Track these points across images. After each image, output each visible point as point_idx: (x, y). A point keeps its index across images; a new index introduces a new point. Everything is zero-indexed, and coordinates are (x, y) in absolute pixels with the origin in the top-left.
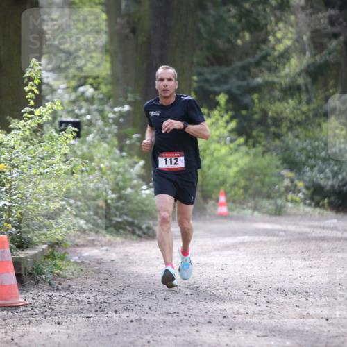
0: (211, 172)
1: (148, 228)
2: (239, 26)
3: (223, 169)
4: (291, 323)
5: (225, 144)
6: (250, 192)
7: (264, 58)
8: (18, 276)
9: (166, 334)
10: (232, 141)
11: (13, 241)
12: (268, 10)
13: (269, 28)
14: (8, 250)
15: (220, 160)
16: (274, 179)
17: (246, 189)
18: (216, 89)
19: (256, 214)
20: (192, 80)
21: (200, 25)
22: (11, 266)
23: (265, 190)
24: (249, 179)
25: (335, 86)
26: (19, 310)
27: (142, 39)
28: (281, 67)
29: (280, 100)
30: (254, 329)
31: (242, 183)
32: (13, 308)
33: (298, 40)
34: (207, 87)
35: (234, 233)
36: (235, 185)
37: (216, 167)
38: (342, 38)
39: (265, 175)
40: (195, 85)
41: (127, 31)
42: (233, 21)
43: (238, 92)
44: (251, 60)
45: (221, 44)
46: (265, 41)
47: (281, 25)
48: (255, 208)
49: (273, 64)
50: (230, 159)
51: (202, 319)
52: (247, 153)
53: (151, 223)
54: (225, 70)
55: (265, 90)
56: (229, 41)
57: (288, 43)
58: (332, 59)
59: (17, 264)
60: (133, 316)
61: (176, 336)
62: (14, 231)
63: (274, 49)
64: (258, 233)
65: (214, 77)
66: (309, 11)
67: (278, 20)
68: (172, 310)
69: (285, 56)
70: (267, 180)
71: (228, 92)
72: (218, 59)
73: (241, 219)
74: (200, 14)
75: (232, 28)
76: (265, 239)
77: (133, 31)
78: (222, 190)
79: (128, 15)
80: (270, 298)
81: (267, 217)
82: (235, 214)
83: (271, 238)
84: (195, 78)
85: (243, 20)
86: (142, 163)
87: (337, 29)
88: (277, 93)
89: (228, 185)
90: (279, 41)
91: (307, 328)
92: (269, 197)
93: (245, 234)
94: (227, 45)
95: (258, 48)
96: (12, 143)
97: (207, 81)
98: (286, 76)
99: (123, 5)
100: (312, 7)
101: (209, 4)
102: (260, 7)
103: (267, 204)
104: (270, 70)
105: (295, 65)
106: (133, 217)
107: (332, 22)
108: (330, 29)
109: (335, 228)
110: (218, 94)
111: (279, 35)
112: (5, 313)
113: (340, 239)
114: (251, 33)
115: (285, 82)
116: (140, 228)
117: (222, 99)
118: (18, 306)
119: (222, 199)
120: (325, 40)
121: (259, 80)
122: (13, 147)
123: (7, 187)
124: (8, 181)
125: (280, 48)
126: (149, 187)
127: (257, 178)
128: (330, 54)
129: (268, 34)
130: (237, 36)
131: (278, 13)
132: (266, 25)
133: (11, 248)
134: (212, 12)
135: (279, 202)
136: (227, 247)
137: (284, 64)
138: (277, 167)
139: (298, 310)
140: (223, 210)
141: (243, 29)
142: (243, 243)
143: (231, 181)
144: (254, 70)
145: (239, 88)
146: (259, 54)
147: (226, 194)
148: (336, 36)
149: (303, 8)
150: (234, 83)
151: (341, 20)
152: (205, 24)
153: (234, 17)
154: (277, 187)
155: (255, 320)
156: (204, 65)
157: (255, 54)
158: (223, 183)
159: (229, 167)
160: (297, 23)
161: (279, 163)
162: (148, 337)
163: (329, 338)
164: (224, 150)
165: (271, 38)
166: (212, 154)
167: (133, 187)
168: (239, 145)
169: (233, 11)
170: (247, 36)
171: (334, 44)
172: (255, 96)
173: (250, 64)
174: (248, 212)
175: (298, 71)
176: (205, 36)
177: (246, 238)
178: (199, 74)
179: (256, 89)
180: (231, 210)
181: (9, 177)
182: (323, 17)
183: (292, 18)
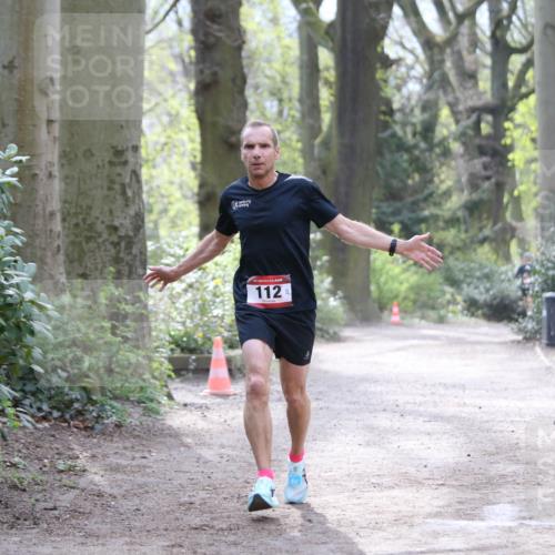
0: (386, 287)
1: (335, 333)
2: (410, 170)
3: (396, 285)
4: (450, 410)
5: (398, 265)
6: (419, 304)
7: (431, 195)
8: (230, 371)
9: (349, 419)
10: (404, 262)
11: (225, 342)
12: (434, 156)
13: (435, 170)
14: (221, 350)
15: (394, 278)
16: (438, 294)
17: (415, 302)
18: (391, 219)
19: (423, 322)
20: (370, 213)
21: (379, 168)
22: (224, 362)
23: (431, 302)
24: (417, 294)
25: (488, 218)
26: (231, 398)
27: (331, 179)
28: (443, 202)
29: (443, 229)
30: (421, 415)
31: (412, 296)
32: (225, 396)
33: (459, 181)
34: (384, 218)
35: (405, 338)
36: (405, 298)
37: (390, 283)
38: (493, 180)
39: (431, 290)
40: (374, 216)
41: (319, 172)
42: (405, 165)
43: (409, 223)
44: (420, 196)
45: (395, 183)
46: (431, 181)
47: (444, 169)
48: (423, 317)
49: (437, 200)
50: (403, 277)
51: (377, 408)
52: (416, 273)
53: (336, 329)
54: (398, 204)
55: (431, 221)
56: (402, 181)
57: (449, 183)
58: (485, 196)
59: (229, 361)
60: (322, 404)
61: (357, 420)
62: (226, 334)
63: (438, 188)
64: (424, 337)
65: (390, 210)
66: (467, 157)
67: (442, 165)
68: (355, 399)
69: (447, 194)
70: (432, 295)
71: (402, 223)
72: (393, 195)
73: (410, 326)
74: (379, 159)
75: (405, 170)
76: (431, 342)
77: (324, 172)
78: (395, 302)
79: (320, 160)
80: (433, 390)
81: (432, 325)
82: (405, 322)
83: (437, 342)
84: (374, 211)
85: (413, 165)
86: (329, 279)
87: (489, 173)
88: (441, 224)
89: (400, 299)
90: (442, 182)
91: (463, 415)
92: (433, 308)
93: (414, 338)
94: (400, 185)
95: (425, 187)
96: (225, 263)
97: (384, 213)
98: (449, 209)
99: (316, 151)
100: (469, 154)
101: (385, 151)
102: (427, 154)
103: (432, 314)
104: (435, 204)
105: (455, 202)
106: (323, 324)
107: (485, 167)
108: (484, 173)
109: (486, 334)
110: (392, 224)
111: (443, 177)
112: (219, 400)
113: (490, 343)
114: (420, 174)
115: (447, 215)
116: (328, 333)
117: (396, 228)
118: (228, 396)
119: (396, 310)
120: (480, 182)
121: (426, 213)
122: (226, 266)
123: (221, 298)
124: (222, 294)
125: (444, 187)
126: (335, 300)
127: (424, 293)
128: (484, 192)
129: (433, 176)
130: (408, 177)
131: (442, 159)
132: (432, 169)
133: (224, 349)
134: (388, 156)
135: (442, 312)
136: (399, 349)
137: (446, 201)
138: (440, 284)
139: (456, 400)
140: (396, 318)
141: (413, 171)
142: (412, 346)
143: (402, 295)
144: (422, 205)
145: (410, 219)
146: (426, 192)
147: (399, 305)
148: (488, 178)
149: (462, 156)
150: (406, 215)
151: (492, 165)
152: (383, 167)
153: (406, 161)
154: (440, 300)
155: (421, 409)
156: (381, 201)
157: (422, 191)
158: (396, 297)
159: (401, 283)
160: (457, 168)
161: (441, 280)
162: (335, 421)
163: (481, 423)
164: (397, 270)
165: (436, 180)
166: (387, 273)
167: (323, 299)
168: (410, 266)
169: (406, 157)
170: (417, 177)
171: (486, 185)
172: (423, 226)
173: (418, 200)
174: (417, 321)
175: (457, 205)
176: (382, 176)
177: (415, 342)
178: (378, 207)
179: (424, 220)
180: (403, 318)
181: (223, 290)
182: (478, 163)
183: (453, 163)
